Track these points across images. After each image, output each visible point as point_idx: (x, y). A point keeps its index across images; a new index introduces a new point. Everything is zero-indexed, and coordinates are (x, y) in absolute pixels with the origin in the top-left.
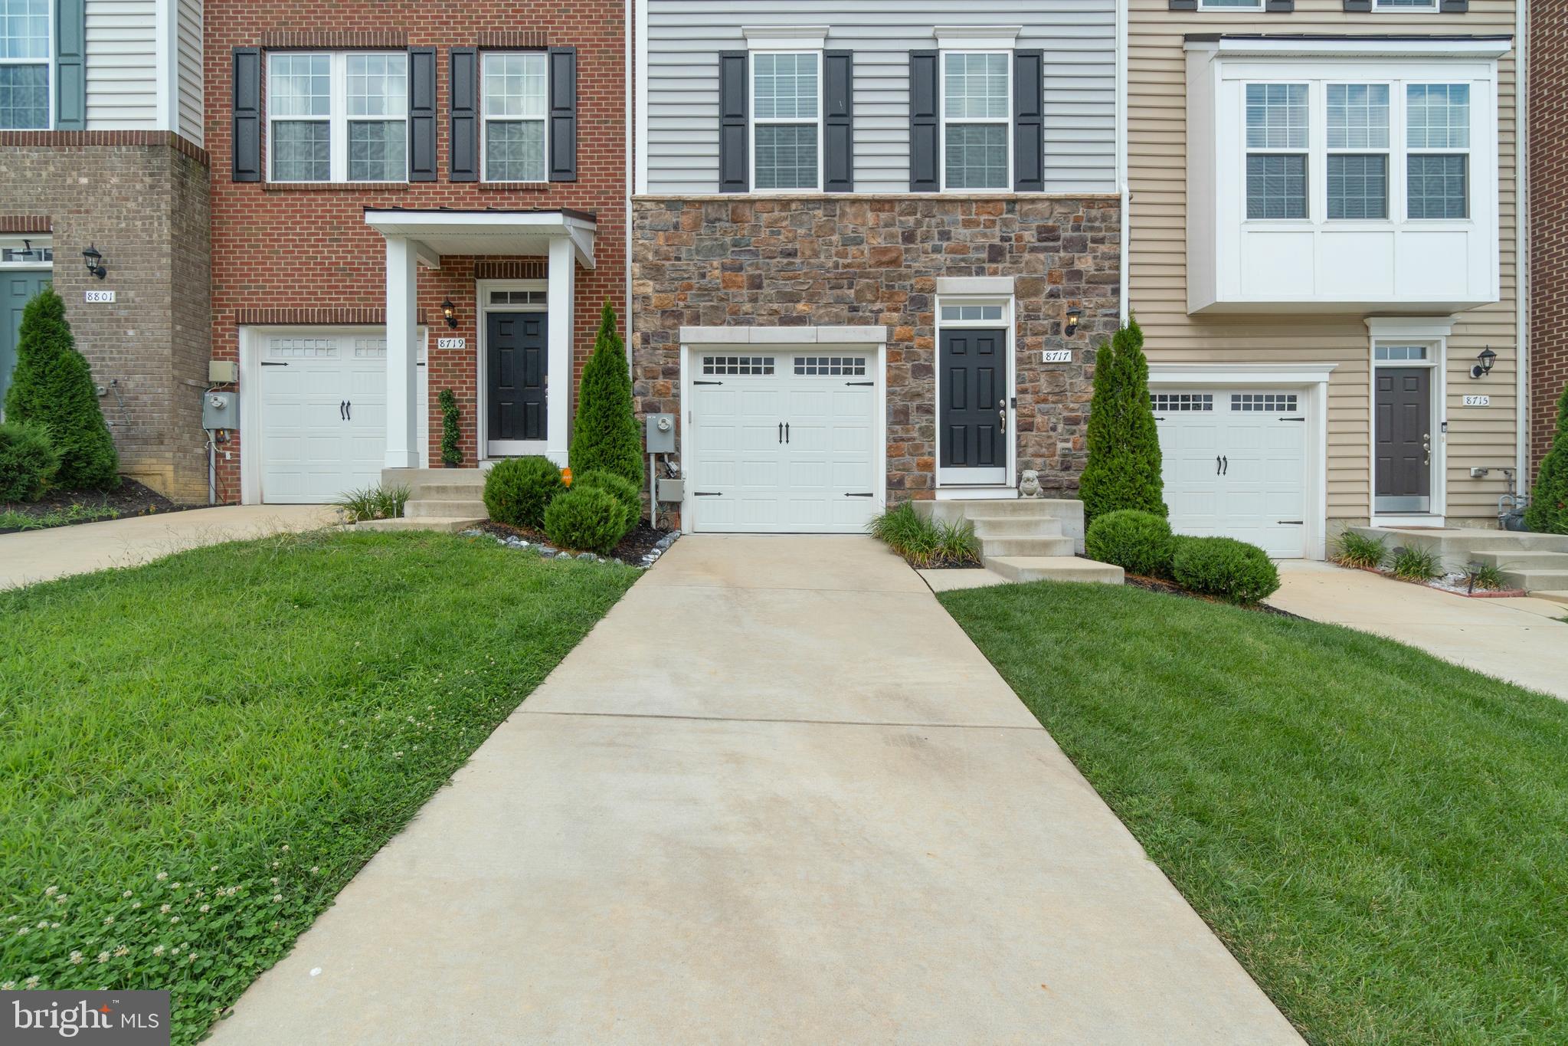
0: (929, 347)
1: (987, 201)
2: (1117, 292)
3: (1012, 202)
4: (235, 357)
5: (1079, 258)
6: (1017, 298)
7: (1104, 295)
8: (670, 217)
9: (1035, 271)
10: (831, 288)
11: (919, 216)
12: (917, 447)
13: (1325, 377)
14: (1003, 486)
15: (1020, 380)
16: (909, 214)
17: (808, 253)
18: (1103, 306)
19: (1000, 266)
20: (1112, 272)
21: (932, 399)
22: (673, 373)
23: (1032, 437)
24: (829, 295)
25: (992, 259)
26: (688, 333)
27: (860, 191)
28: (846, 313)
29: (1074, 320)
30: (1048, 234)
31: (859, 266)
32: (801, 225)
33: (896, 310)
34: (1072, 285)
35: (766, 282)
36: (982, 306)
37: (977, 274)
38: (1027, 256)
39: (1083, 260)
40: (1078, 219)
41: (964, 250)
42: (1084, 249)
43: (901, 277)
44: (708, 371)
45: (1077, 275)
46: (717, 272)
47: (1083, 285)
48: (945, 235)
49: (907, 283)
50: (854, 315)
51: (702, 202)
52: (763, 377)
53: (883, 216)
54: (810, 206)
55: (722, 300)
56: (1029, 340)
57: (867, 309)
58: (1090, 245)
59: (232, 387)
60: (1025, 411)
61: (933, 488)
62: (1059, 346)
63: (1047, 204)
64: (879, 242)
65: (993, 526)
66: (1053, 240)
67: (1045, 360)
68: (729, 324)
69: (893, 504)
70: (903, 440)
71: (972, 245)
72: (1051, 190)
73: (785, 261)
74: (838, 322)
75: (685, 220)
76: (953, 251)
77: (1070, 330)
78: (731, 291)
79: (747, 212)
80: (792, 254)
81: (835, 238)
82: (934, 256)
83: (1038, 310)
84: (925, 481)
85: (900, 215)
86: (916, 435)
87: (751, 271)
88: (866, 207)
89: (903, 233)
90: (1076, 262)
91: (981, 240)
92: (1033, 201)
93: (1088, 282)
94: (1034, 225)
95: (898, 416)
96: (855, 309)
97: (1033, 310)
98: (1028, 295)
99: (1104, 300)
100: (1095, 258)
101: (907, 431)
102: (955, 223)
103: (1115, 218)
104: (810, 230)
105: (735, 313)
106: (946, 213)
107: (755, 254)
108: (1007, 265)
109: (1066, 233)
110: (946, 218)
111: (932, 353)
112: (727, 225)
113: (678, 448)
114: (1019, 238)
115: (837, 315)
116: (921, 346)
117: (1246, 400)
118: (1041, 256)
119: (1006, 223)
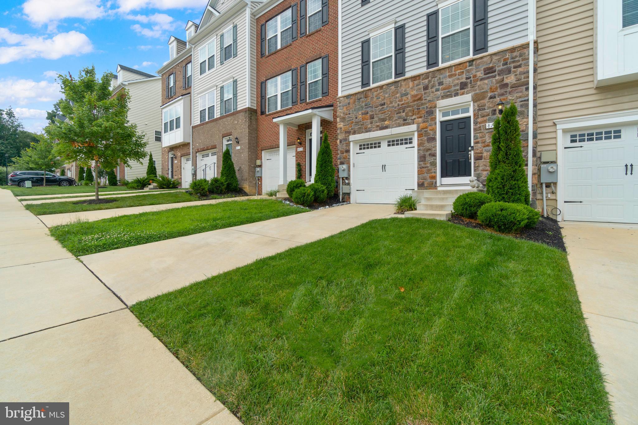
0: (435, 129)
1: (460, 64)
2: (527, 89)
3: (472, 61)
4: (261, 159)
5: (507, 78)
6: (474, 102)
7: (521, 92)
8: (347, 101)
9: (483, 89)
10: (397, 114)
11: (430, 79)
12: (429, 170)
15: (476, 137)
16: (426, 79)
17: (389, 103)
18: (520, 97)
19: (466, 90)
20: (525, 80)
21: (436, 150)
22: (348, 151)
23: (481, 162)
24: (396, 116)
25: (462, 88)
26: (352, 138)
27: (408, 75)
28: (402, 122)
29: (500, 107)
30: (489, 71)
31: (407, 103)
32: (387, 93)
33: (420, 117)
34: (502, 91)
35: (375, 116)
36: (460, 109)
37: (455, 96)
38: (479, 83)
39: (509, 78)
40: (505, 59)
41: (449, 87)
42: (509, 72)
44: (360, 149)
45: (506, 85)
46: (360, 116)
47: (509, 89)
48: (441, 83)
49: (425, 106)
50: (405, 122)
51: (356, 94)
52: (377, 149)
53: (416, 82)
54: (390, 86)
55: (362, 125)
56: (480, 120)
57: (409, 119)
58: (513, 70)
59: (260, 166)
60: (478, 151)
61: (435, 186)
62: (495, 120)
63: (489, 57)
64: (414, 93)
66: (492, 73)
67: (487, 128)
68: (364, 133)
70: (423, 168)
71: (453, 84)
72: (492, 50)
73: (381, 107)
74: (399, 125)
75: (352, 101)
76: (444, 89)
77: (501, 112)
78: (364, 121)
79: (370, 93)
80: (384, 104)
81: (398, 95)
82: (436, 93)
83: (485, 105)
84: (433, 184)
85: (422, 80)
86: (429, 165)
87: (370, 113)
88: (410, 80)
89: (424, 87)
90: (505, 79)
91: (457, 82)
92: (481, 58)
93: (512, 87)
94: (482, 69)
95: (422, 158)
96: (405, 120)
97: (481, 106)
98: (479, 100)
99: (521, 94)
100: (516, 75)
101: (425, 164)
102: (445, 77)
103: (527, 54)
104: (390, 94)
105: (366, 129)
106: (442, 74)
107: (372, 107)
108: (469, 89)
109: (500, 68)
110: (441, 76)
111: (435, 132)
112: (363, 99)
113: (349, 175)
114: (475, 76)
115: (399, 123)
116: (431, 130)
118: (486, 81)
119: (468, 71)
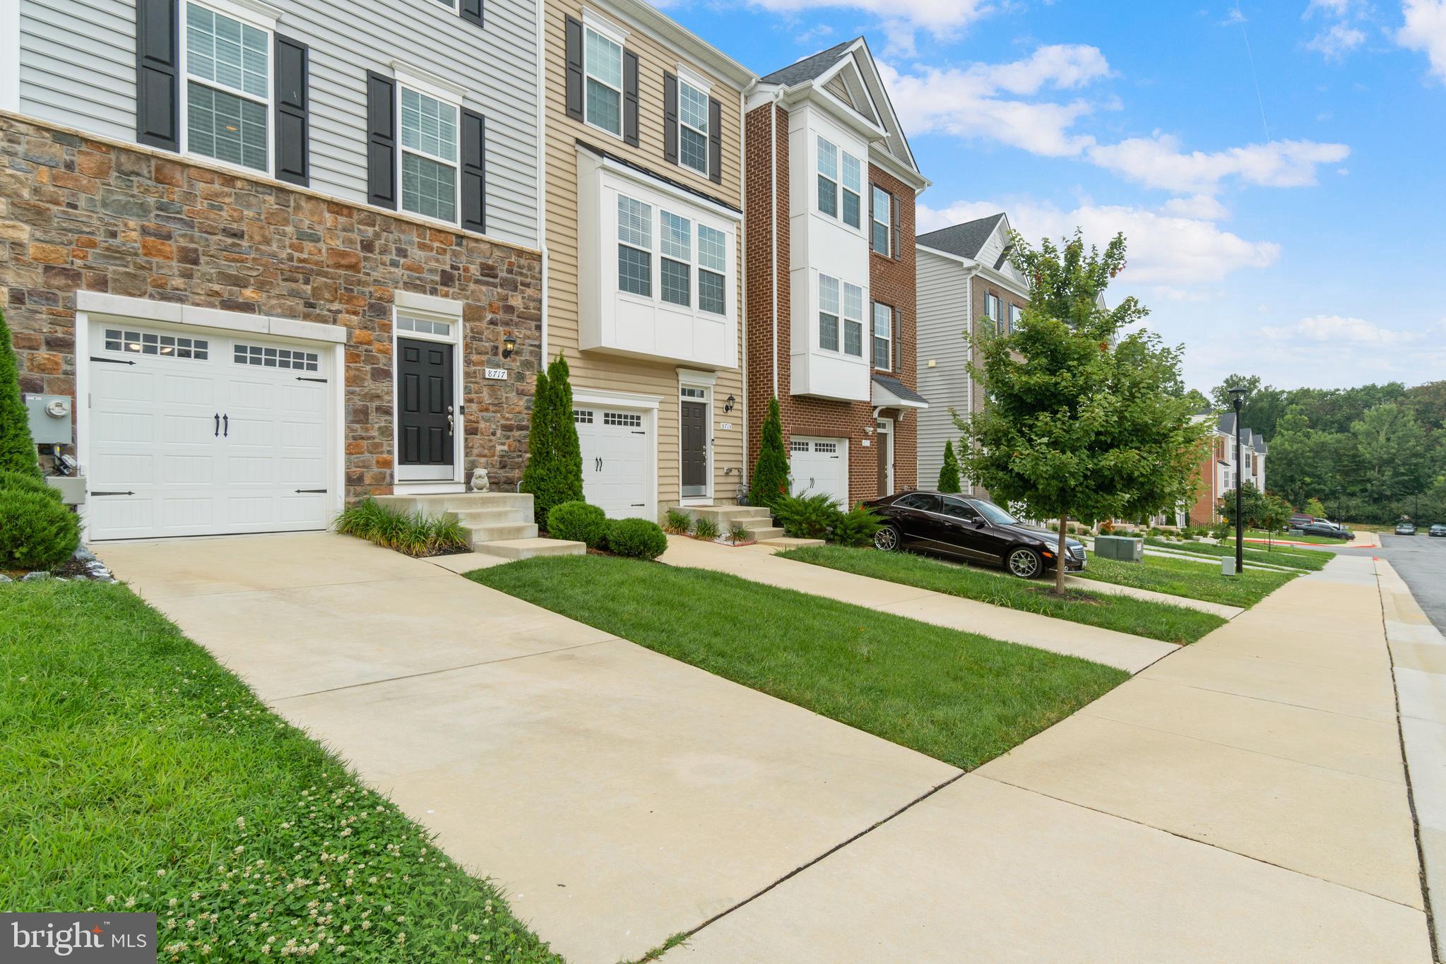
0: (387, 352)
1: (440, 231)
2: (539, 328)
3: (460, 237)
5: (512, 296)
6: (465, 320)
7: (530, 329)
8: (60, 152)
9: (479, 300)
10: (284, 280)
11: (377, 228)
12: (376, 446)
13: (656, 405)
14: (451, 481)
15: (467, 390)
16: (368, 225)
17: (257, 238)
18: (529, 338)
19: (451, 290)
20: (536, 312)
21: (391, 401)
22: (63, 345)
23: (476, 440)
24: (284, 287)
25: (444, 283)
26: (89, 299)
27: (315, 188)
28: (301, 308)
29: (510, 346)
30: (488, 271)
31: (316, 263)
32: (249, 206)
33: (355, 313)
34: (507, 317)
35: (203, 259)
36: (433, 321)
37: (431, 293)
38: (472, 286)
39: (515, 298)
40: (511, 264)
41: (418, 269)
42: (515, 289)
43: (359, 283)
45: (510, 309)
46: (134, 235)
48: (402, 253)
49: (366, 290)
50: (310, 311)
51: (111, 147)
52: (190, 360)
53: (342, 219)
54: (260, 189)
55: (143, 268)
56: (474, 357)
57: (324, 307)
58: (520, 287)
60: (472, 418)
61: (391, 484)
62: (497, 366)
63: (488, 246)
64: (337, 244)
66: (493, 277)
67: (487, 376)
68: (152, 297)
69: (353, 499)
70: (362, 438)
71: (428, 267)
72: (491, 235)
73: (230, 241)
74: (292, 315)
75: (84, 162)
76: (409, 268)
77: (507, 354)
78: (155, 260)
79: (178, 175)
80: (239, 235)
81: (289, 229)
82: (392, 269)
83: (481, 333)
84: (384, 478)
85: (359, 223)
86: (375, 433)
87: (183, 242)
88: (324, 206)
89: (362, 241)
90: (510, 299)
91: (434, 264)
92: (477, 240)
93: (518, 317)
94: (478, 261)
95: (358, 416)
96: (312, 306)
97: (477, 333)
98: (474, 319)
99: (530, 333)
100: (523, 298)
101: (367, 430)
102: (411, 243)
103: (537, 270)
104: (259, 214)
105: (161, 286)
106: (403, 232)
107: (191, 225)
108: (456, 290)
109: (503, 274)
110: (402, 237)
111: (391, 359)
112: (150, 183)
113: (74, 437)
114: (466, 270)
115: (291, 308)
116: (380, 351)
117: (612, 417)
118: (484, 288)
119: (455, 254)
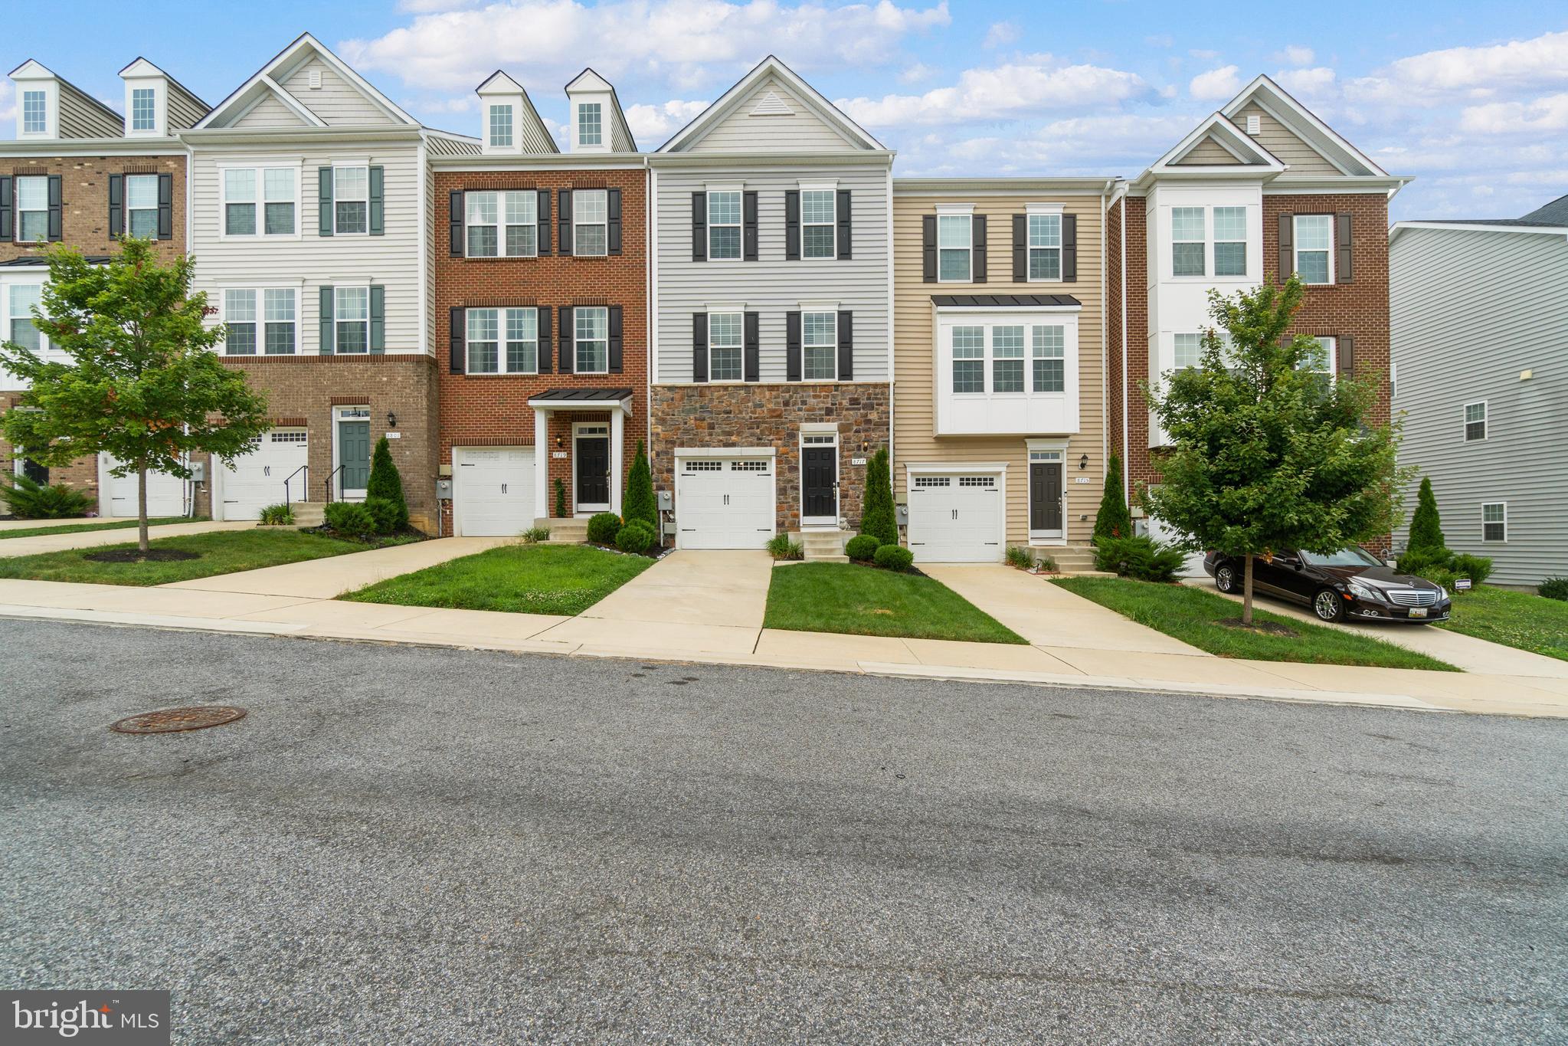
0: (797, 458)
1: (825, 386)
2: (888, 429)
3: (837, 386)
4: (450, 462)
6: (840, 433)
7: (883, 431)
8: (669, 395)
9: (849, 420)
10: (748, 429)
11: (791, 393)
12: (791, 506)
13: (1003, 469)
14: (834, 525)
15: (841, 473)
16: (786, 392)
17: (737, 412)
18: (881, 437)
19: (831, 417)
20: (885, 420)
21: (798, 483)
22: (671, 471)
23: (847, 501)
24: (747, 432)
25: (827, 414)
26: (678, 451)
27: (763, 381)
28: (755, 441)
29: (866, 444)
30: (854, 401)
31: (762, 418)
32: (733, 398)
33: (780, 439)
34: (867, 426)
35: (716, 426)
36: (823, 437)
37: (820, 421)
38: (844, 412)
39: (872, 414)
40: (869, 394)
41: (813, 409)
42: (873, 408)
43: (782, 423)
44: (689, 469)
45: (869, 421)
46: (692, 421)
47: (872, 426)
48: (804, 403)
49: (786, 426)
50: (759, 442)
51: (685, 387)
52: (716, 471)
53: (774, 393)
54: (738, 389)
55: (695, 435)
56: (845, 453)
57: (766, 439)
58: (875, 407)
59: (449, 478)
60: (845, 488)
61: (799, 527)
62: (860, 457)
63: (854, 387)
64: (771, 406)
65: (812, 542)
66: (857, 405)
67: (854, 464)
68: (699, 447)
69: (780, 534)
70: (784, 503)
71: (818, 408)
72: (856, 380)
73: (726, 416)
74: (752, 445)
75: (677, 396)
76: (808, 410)
77: (865, 449)
78: (699, 431)
79: (707, 392)
80: (730, 412)
81: (750, 404)
82: (799, 413)
83: (850, 439)
84: (795, 523)
85: (781, 393)
86: (790, 500)
87: (709, 421)
88: (766, 389)
89: (783, 402)
90: (869, 415)
91: (821, 405)
92: (847, 385)
93: (875, 425)
94: (848, 397)
95: (781, 491)
96: (760, 439)
97: (848, 439)
98: (845, 431)
99: (882, 433)
100: (878, 413)
101: (786, 499)
102: (809, 396)
103: (886, 394)
104: (738, 400)
105: (702, 441)
106: (805, 392)
107: (711, 412)
108: (835, 417)
109: (863, 401)
110: (805, 394)
111: (798, 461)
112: (697, 398)
113: (674, 508)
114: (841, 404)
115: (751, 442)
116: (793, 457)
117: (967, 481)
118: (851, 412)
119: (834, 396)
